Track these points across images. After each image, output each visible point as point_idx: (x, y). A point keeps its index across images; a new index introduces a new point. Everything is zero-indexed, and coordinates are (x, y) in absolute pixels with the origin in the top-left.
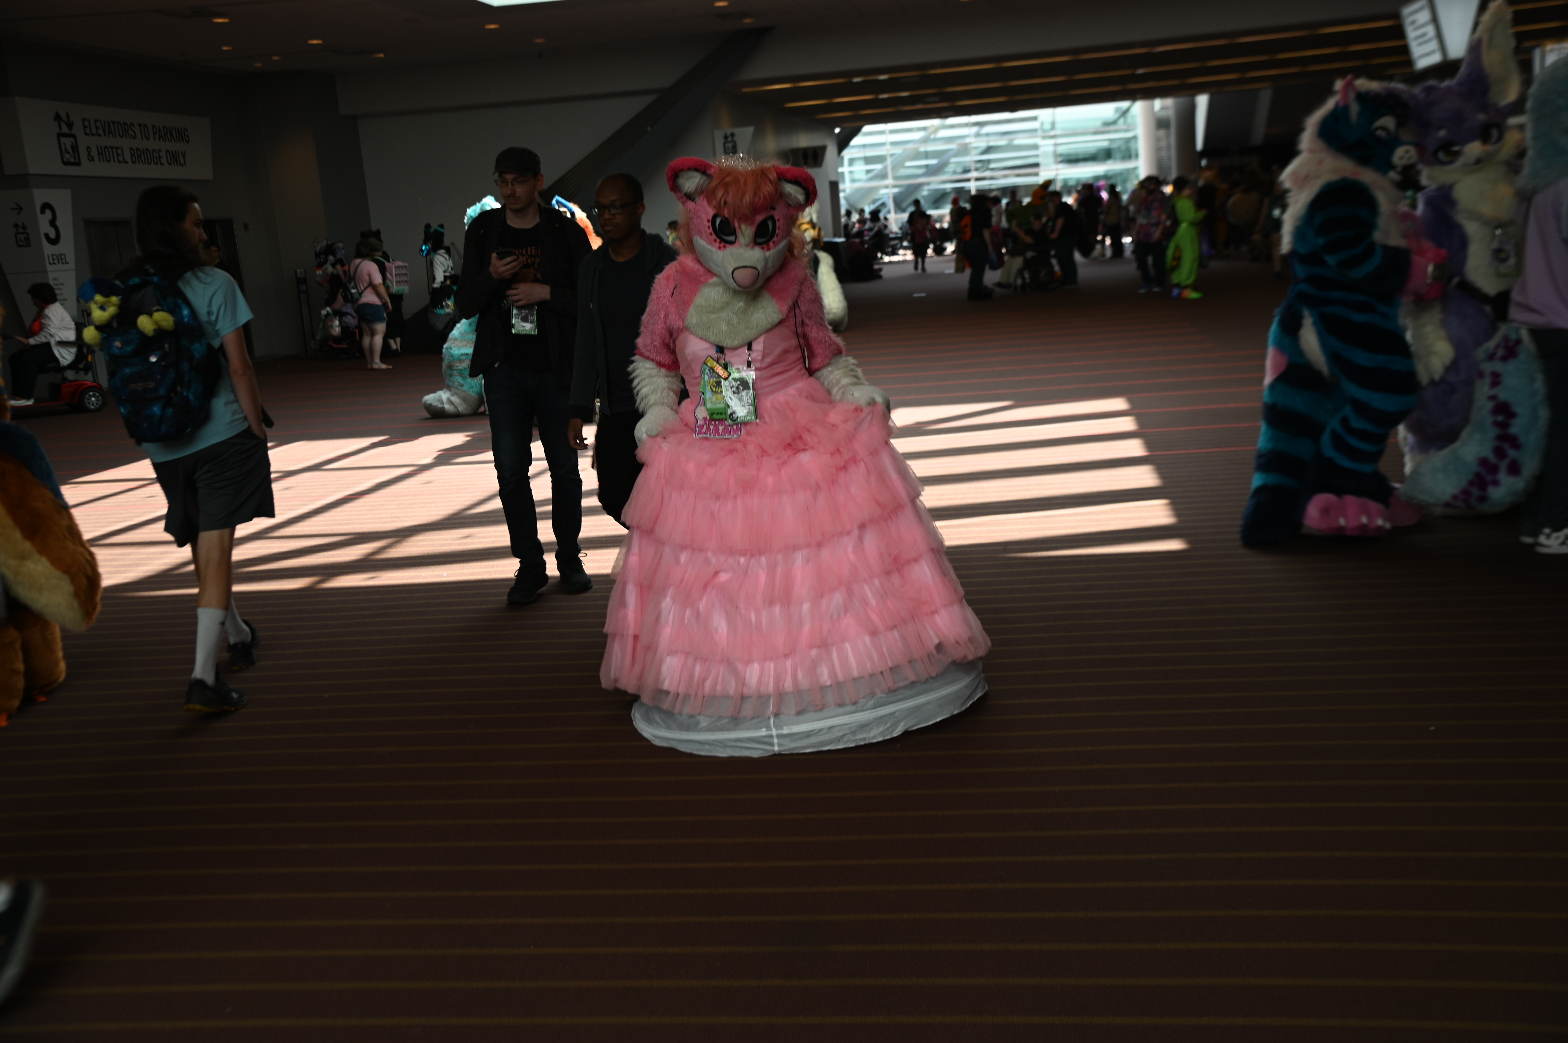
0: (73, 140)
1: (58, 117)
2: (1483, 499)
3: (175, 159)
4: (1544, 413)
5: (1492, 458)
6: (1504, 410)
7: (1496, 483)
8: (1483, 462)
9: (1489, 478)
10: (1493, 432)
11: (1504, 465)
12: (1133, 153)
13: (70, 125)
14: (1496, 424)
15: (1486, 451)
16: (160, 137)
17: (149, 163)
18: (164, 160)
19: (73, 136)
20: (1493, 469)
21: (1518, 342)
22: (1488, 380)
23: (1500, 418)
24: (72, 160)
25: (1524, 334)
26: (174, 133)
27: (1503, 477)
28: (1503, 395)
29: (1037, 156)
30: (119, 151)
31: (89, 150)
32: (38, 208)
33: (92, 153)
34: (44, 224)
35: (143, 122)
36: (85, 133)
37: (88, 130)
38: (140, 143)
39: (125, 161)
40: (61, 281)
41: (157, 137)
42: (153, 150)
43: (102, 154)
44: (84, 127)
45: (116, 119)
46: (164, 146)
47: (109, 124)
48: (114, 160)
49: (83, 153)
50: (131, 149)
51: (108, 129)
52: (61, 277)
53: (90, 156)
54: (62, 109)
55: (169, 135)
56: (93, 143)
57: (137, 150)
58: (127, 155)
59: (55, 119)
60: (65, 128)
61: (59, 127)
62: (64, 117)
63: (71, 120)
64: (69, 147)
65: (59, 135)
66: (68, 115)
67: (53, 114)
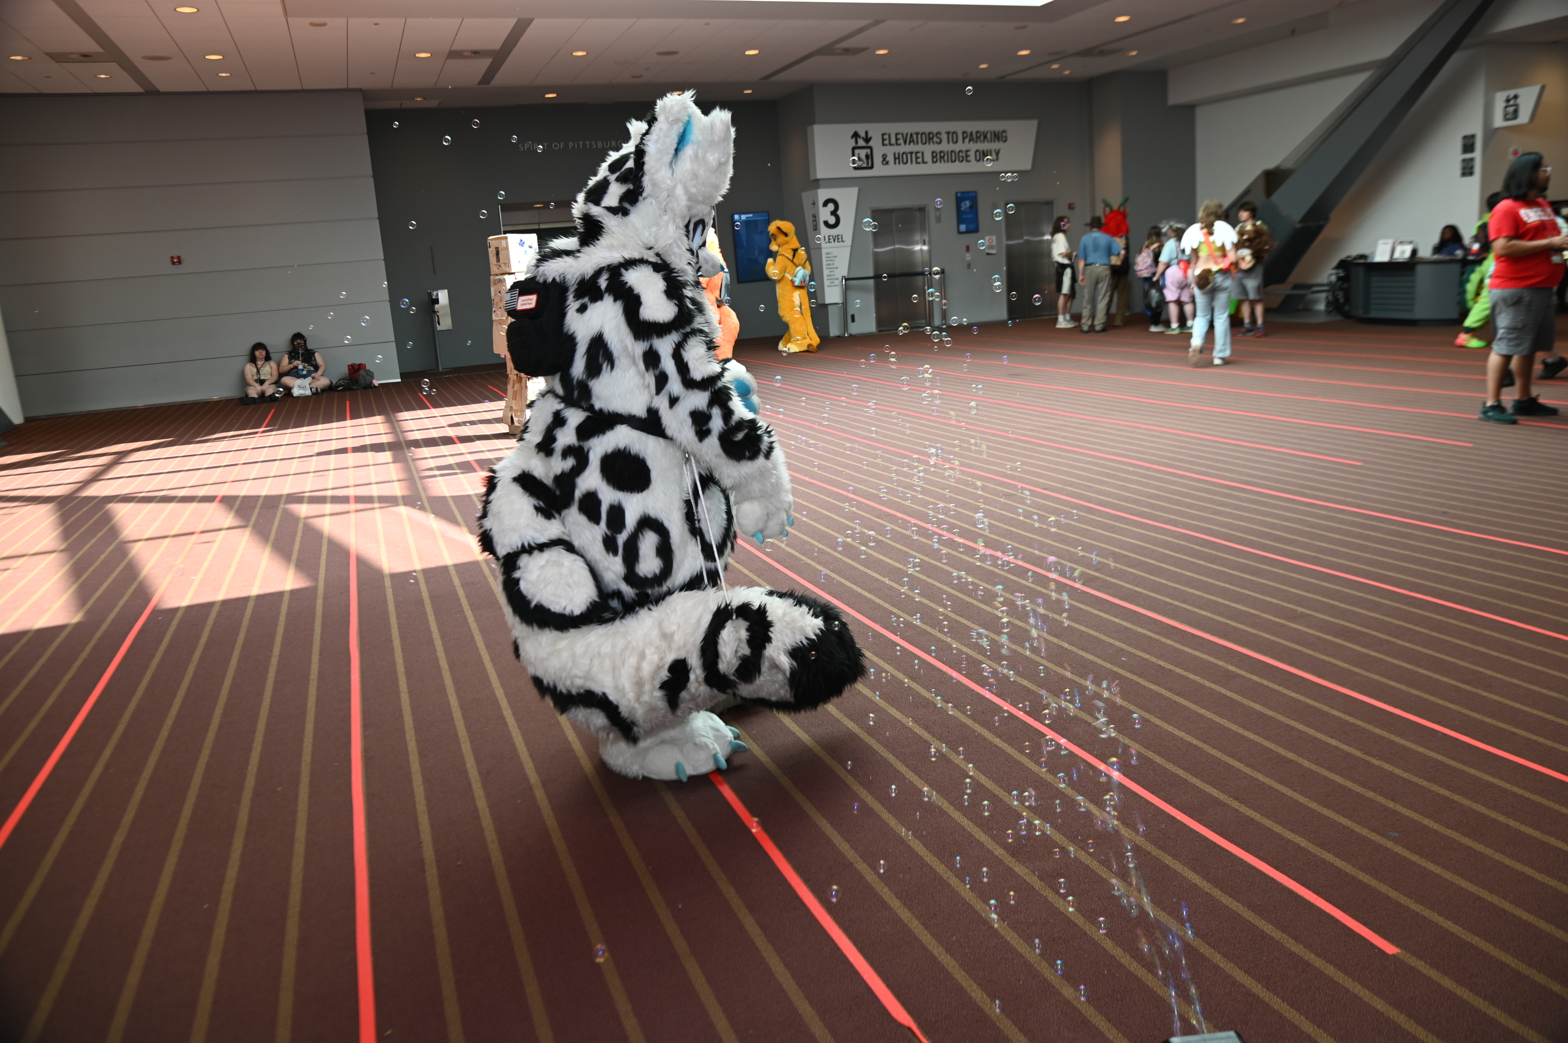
0: (869, 151)
1: (856, 135)
3: (985, 155)
13: (867, 140)
16: (970, 140)
17: (953, 162)
18: (972, 157)
19: (871, 148)
24: (865, 165)
26: (989, 135)
30: (919, 155)
31: (884, 157)
32: (821, 202)
33: (887, 159)
34: (825, 214)
35: (952, 130)
36: (883, 145)
37: (887, 142)
38: (945, 147)
39: (924, 162)
40: (834, 254)
41: (967, 140)
42: (960, 151)
43: (898, 158)
44: (883, 140)
45: (921, 131)
46: (973, 147)
47: (911, 135)
48: (912, 162)
49: (878, 159)
50: (933, 152)
51: (910, 139)
52: (835, 252)
53: (885, 161)
54: (861, 129)
55: (982, 138)
56: (890, 151)
57: (941, 152)
58: (928, 157)
59: (852, 137)
60: (861, 143)
61: (856, 142)
62: (863, 134)
63: (869, 136)
64: (863, 157)
65: (854, 149)
66: (867, 133)
67: (852, 133)
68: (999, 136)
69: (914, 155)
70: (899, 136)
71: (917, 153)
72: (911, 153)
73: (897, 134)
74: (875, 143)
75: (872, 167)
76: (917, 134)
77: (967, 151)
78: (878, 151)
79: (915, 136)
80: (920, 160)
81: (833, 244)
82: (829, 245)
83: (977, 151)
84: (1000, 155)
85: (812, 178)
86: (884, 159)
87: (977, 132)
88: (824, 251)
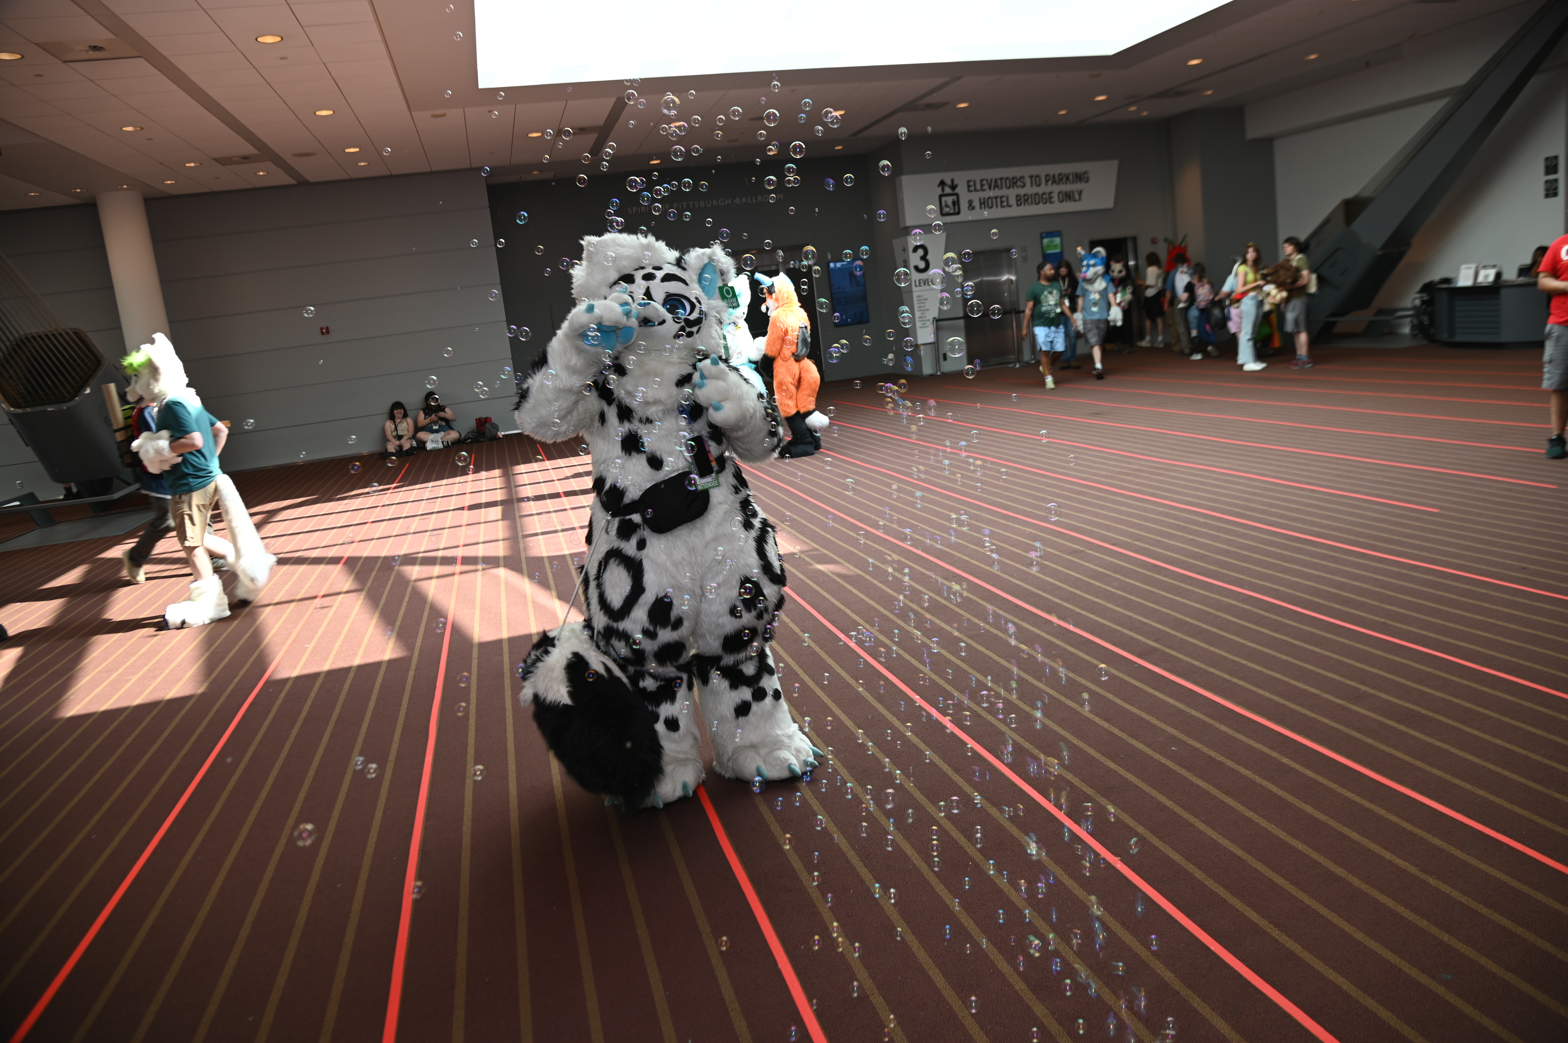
0: (955, 197)
1: (942, 184)
3: (1068, 196)
13: (953, 187)
16: (1053, 183)
17: (1037, 204)
18: (1055, 199)
19: (957, 195)
24: (952, 211)
26: (1071, 177)
30: (1004, 199)
31: (970, 202)
32: (911, 249)
33: (974, 204)
34: (915, 259)
35: (1035, 173)
36: (969, 191)
37: (972, 188)
38: (1029, 190)
39: (1009, 206)
40: (925, 297)
41: (1050, 182)
42: (1044, 194)
43: (984, 204)
44: (969, 186)
45: (1005, 176)
46: (1056, 189)
47: (996, 181)
48: (997, 206)
49: (964, 205)
50: (1017, 196)
51: (995, 184)
52: (925, 295)
53: (971, 207)
54: (947, 177)
55: (1064, 180)
56: (976, 197)
57: (1025, 195)
58: (1013, 201)
59: (939, 185)
60: (948, 190)
61: (943, 190)
62: (949, 182)
63: (955, 183)
64: (950, 203)
65: (941, 196)
66: (952, 181)
67: (938, 182)
68: (1081, 177)
69: (999, 200)
70: (984, 182)
71: (1002, 197)
72: (996, 198)
73: (982, 181)
74: (961, 190)
75: (959, 213)
76: (1001, 179)
77: (1051, 193)
78: (965, 197)
79: (999, 182)
80: (1005, 204)
81: (923, 288)
82: (919, 288)
83: (1060, 192)
84: (1083, 195)
85: (902, 226)
86: (970, 205)
87: (1060, 175)
88: (915, 295)
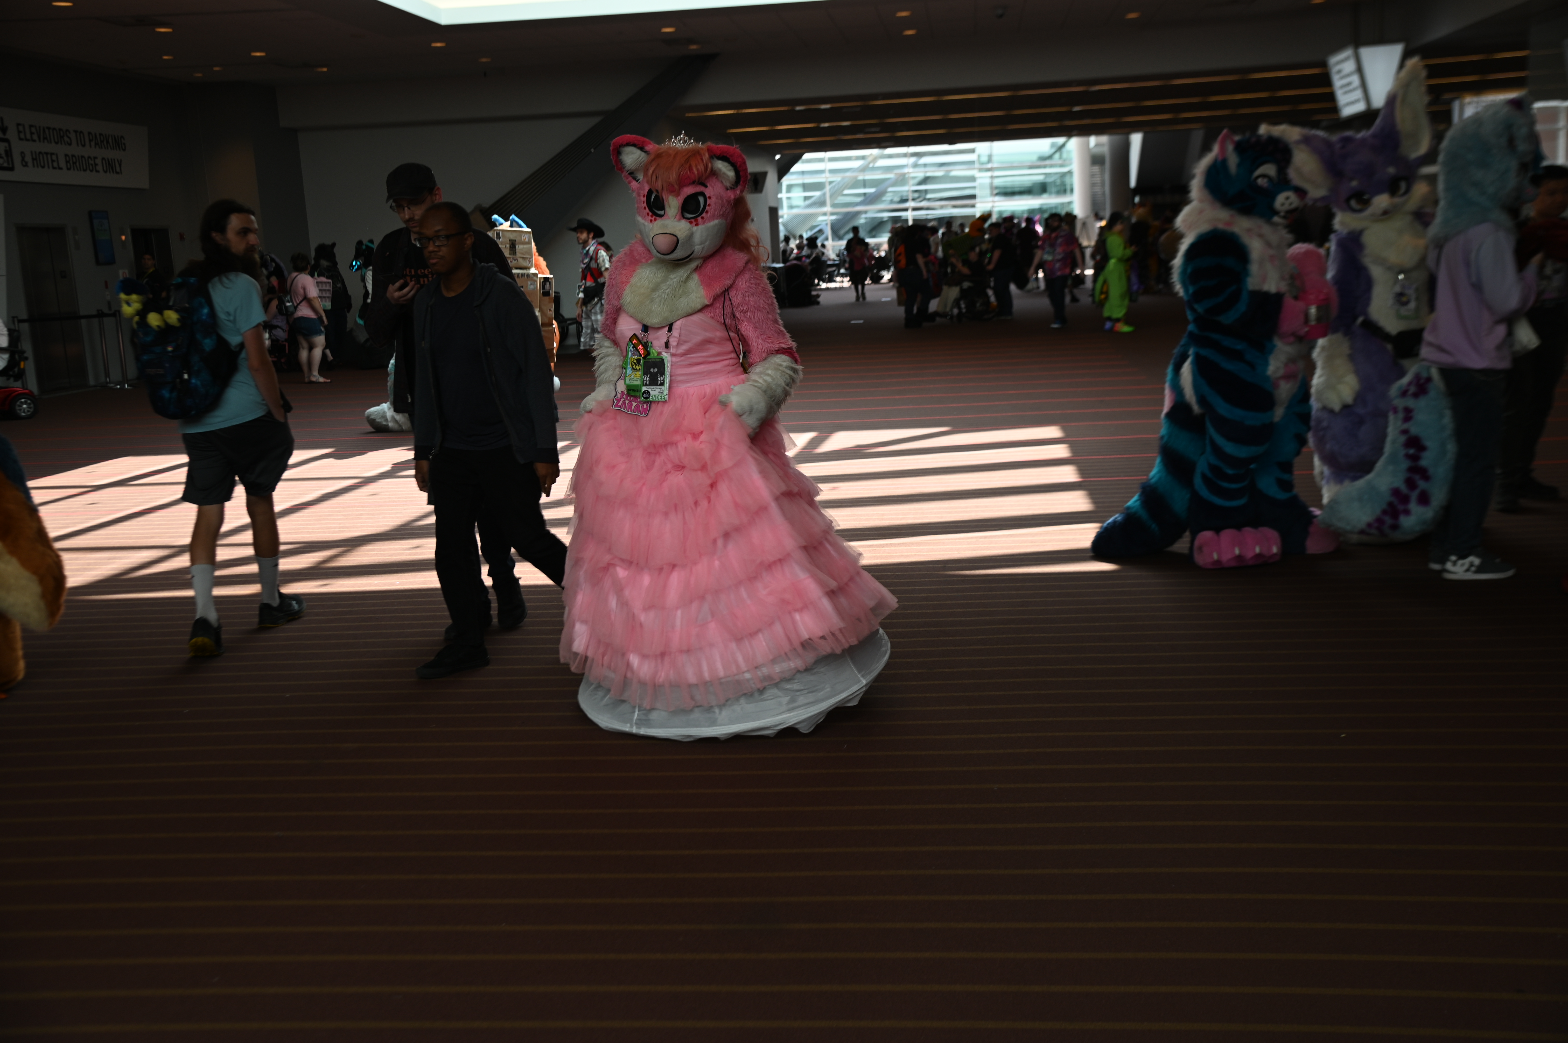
2: (1395, 527)
3: (111, 166)
4: (1451, 448)
5: (1404, 488)
6: (1414, 444)
7: (1407, 512)
8: (1396, 492)
9: (1401, 507)
10: (1405, 464)
11: (1414, 495)
12: (1068, 188)
13: (4, 130)
14: (1408, 456)
15: (1399, 482)
16: (96, 144)
17: (85, 170)
18: (99, 168)
19: (7, 141)
20: (1405, 499)
21: (1429, 379)
22: (1401, 415)
23: (1412, 451)
24: (5, 165)
25: (1434, 373)
26: (110, 140)
27: (1413, 506)
28: (1414, 430)
29: (974, 188)
30: (54, 157)
31: (22, 156)
33: (26, 159)
35: (78, 128)
36: (21, 139)
37: (22, 135)
38: (76, 150)
39: (60, 168)
41: (93, 144)
42: (89, 158)
43: (35, 159)
44: (19, 132)
45: (52, 125)
46: (99, 153)
47: (44, 130)
48: (49, 167)
49: (17, 158)
50: (66, 156)
51: (43, 134)
53: (24, 162)
55: (105, 143)
56: (27, 149)
57: (73, 156)
58: (62, 162)
63: (5, 124)
64: (3, 153)
66: (2, 120)
68: (118, 143)
69: (49, 156)
70: (33, 130)
71: (52, 154)
72: (47, 153)
73: (30, 126)
74: (11, 135)
75: (12, 169)
76: (49, 128)
77: (95, 158)
78: (16, 148)
79: (47, 131)
80: (55, 165)
83: (103, 159)
84: (123, 167)
86: (23, 159)
87: (100, 135)
